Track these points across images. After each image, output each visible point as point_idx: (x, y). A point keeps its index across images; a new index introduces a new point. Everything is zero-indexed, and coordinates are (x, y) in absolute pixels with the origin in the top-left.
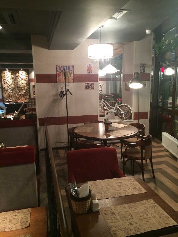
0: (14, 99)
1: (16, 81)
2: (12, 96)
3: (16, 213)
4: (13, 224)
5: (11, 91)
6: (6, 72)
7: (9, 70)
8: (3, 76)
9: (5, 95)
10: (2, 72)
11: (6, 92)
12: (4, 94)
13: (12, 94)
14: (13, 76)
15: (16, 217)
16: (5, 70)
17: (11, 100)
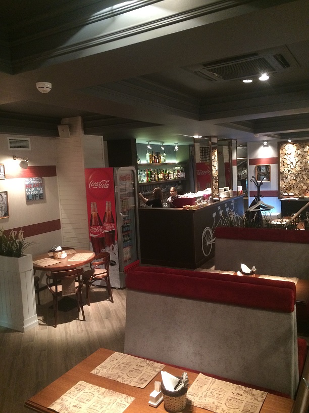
0: (297, 192)
1: (304, 161)
2: (295, 186)
3: (242, 390)
4: (232, 407)
5: (293, 177)
6: (287, 145)
7: (294, 142)
8: (283, 152)
9: (283, 185)
10: (282, 146)
11: (284, 179)
12: (282, 182)
13: (294, 182)
14: (299, 152)
15: (240, 397)
16: (286, 143)
17: (292, 194)
